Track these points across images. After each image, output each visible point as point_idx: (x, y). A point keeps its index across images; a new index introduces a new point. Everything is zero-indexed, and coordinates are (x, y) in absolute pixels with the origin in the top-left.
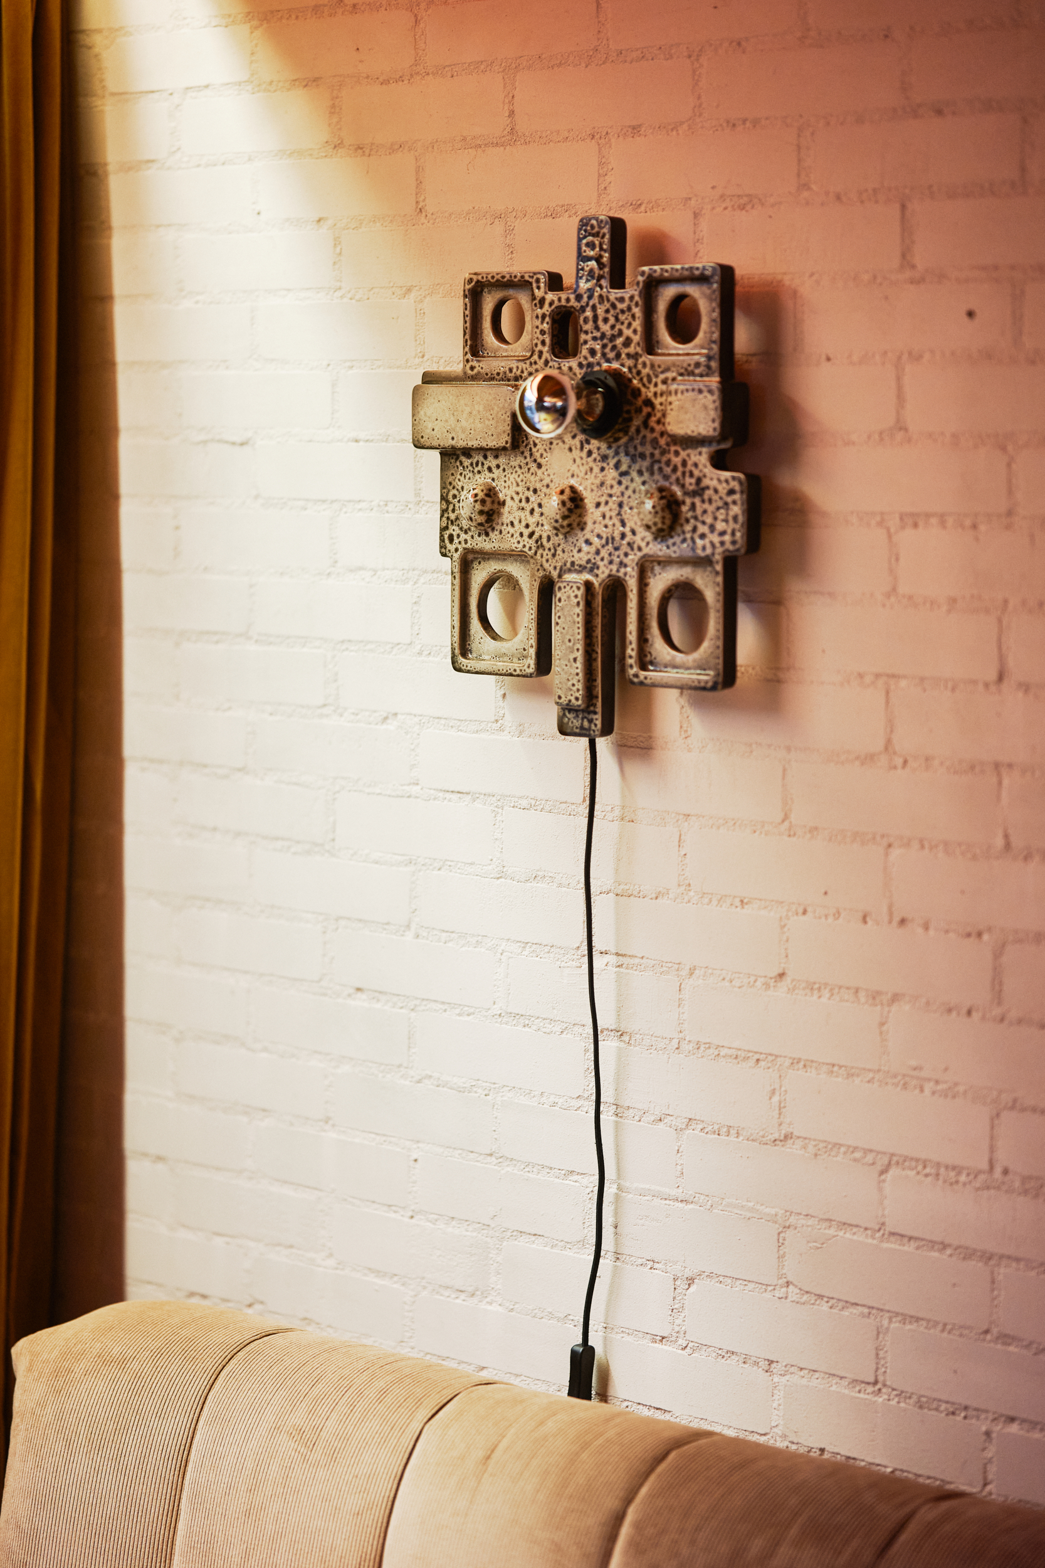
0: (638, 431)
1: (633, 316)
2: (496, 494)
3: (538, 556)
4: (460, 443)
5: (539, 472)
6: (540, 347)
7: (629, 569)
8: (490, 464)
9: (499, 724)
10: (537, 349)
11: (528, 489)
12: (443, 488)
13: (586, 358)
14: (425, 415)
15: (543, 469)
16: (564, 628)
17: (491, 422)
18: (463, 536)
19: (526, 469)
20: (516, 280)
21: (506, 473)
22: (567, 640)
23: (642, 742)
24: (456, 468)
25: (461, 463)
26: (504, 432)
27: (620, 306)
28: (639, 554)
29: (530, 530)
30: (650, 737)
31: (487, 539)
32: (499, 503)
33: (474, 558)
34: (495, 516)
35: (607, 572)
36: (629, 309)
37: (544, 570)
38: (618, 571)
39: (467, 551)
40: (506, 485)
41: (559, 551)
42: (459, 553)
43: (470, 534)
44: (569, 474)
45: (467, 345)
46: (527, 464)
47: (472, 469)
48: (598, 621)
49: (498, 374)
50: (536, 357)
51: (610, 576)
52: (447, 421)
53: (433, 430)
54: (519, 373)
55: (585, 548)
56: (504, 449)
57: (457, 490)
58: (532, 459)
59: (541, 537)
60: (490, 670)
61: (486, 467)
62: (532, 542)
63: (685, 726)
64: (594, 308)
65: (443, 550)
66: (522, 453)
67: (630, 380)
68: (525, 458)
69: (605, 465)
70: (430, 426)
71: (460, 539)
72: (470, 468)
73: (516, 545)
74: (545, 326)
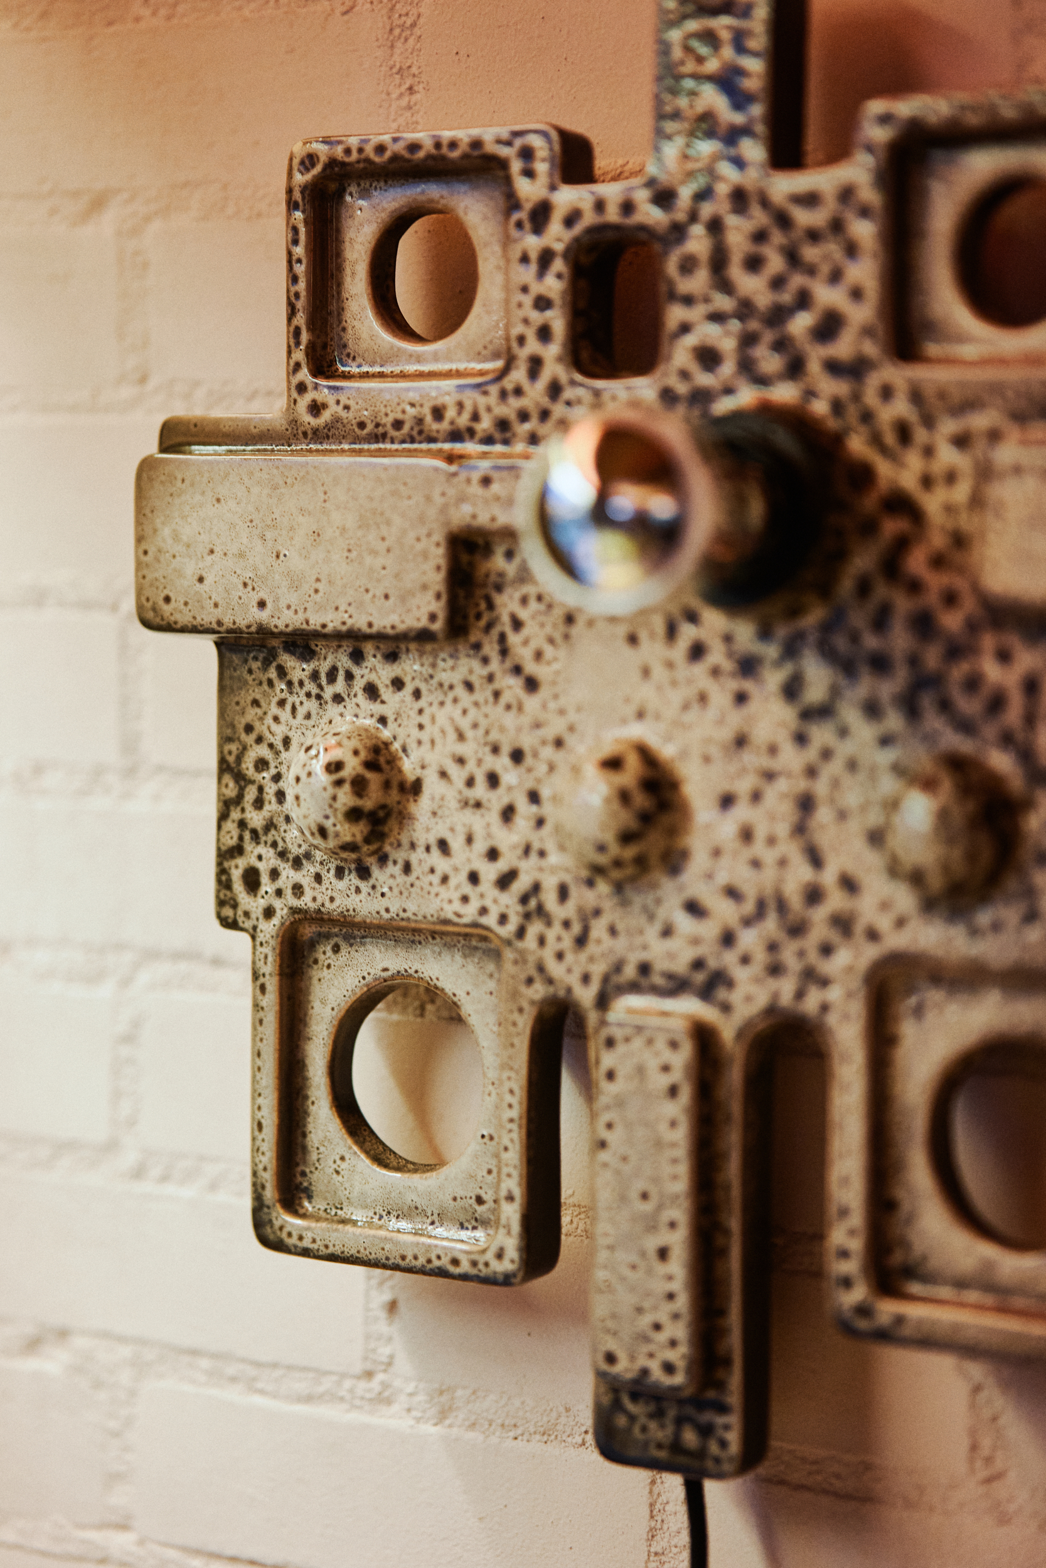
0: (864, 588)
1: (852, 250)
2: (392, 761)
3: (530, 942)
4: (284, 619)
5: (532, 703)
6: (533, 346)
7: (834, 994)
8: (373, 677)
9: (375, 1384)
10: (523, 353)
11: (495, 750)
12: (225, 738)
13: (684, 375)
14: (176, 537)
15: (544, 692)
16: (625, 1159)
17: (380, 561)
18: (289, 875)
19: (488, 694)
20: (455, 154)
21: (422, 703)
22: (634, 1195)
23: (838, 1476)
24: (265, 687)
25: (282, 672)
26: (425, 587)
27: (804, 217)
28: (870, 953)
29: (502, 866)
30: (868, 1467)
31: (364, 886)
32: (402, 787)
33: (319, 934)
34: (393, 823)
35: (762, 1000)
36: (837, 226)
37: (550, 981)
38: (800, 995)
39: (300, 916)
40: (425, 736)
41: (598, 929)
42: (276, 921)
43: (310, 868)
44: (630, 710)
45: (298, 344)
46: (490, 678)
47: (315, 690)
48: (733, 1140)
49: (398, 424)
50: (519, 375)
51: (771, 1010)
52: (241, 555)
53: (201, 580)
54: (463, 421)
55: (684, 923)
56: (423, 636)
57: (271, 746)
58: (508, 664)
59: (536, 888)
60: (376, 1254)
61: (359, 684)
62: (508, 901)
63: (986, 1443)
64: (715, 226)
65: (228, 912)
66: (477, 647)
67: (838, 439)
68: (485, 661)
69: (748, 685)
70: (191, 569)
71: (281, 883)
72: (310, 687)
73: (457, 906)
74: (553, 285)
